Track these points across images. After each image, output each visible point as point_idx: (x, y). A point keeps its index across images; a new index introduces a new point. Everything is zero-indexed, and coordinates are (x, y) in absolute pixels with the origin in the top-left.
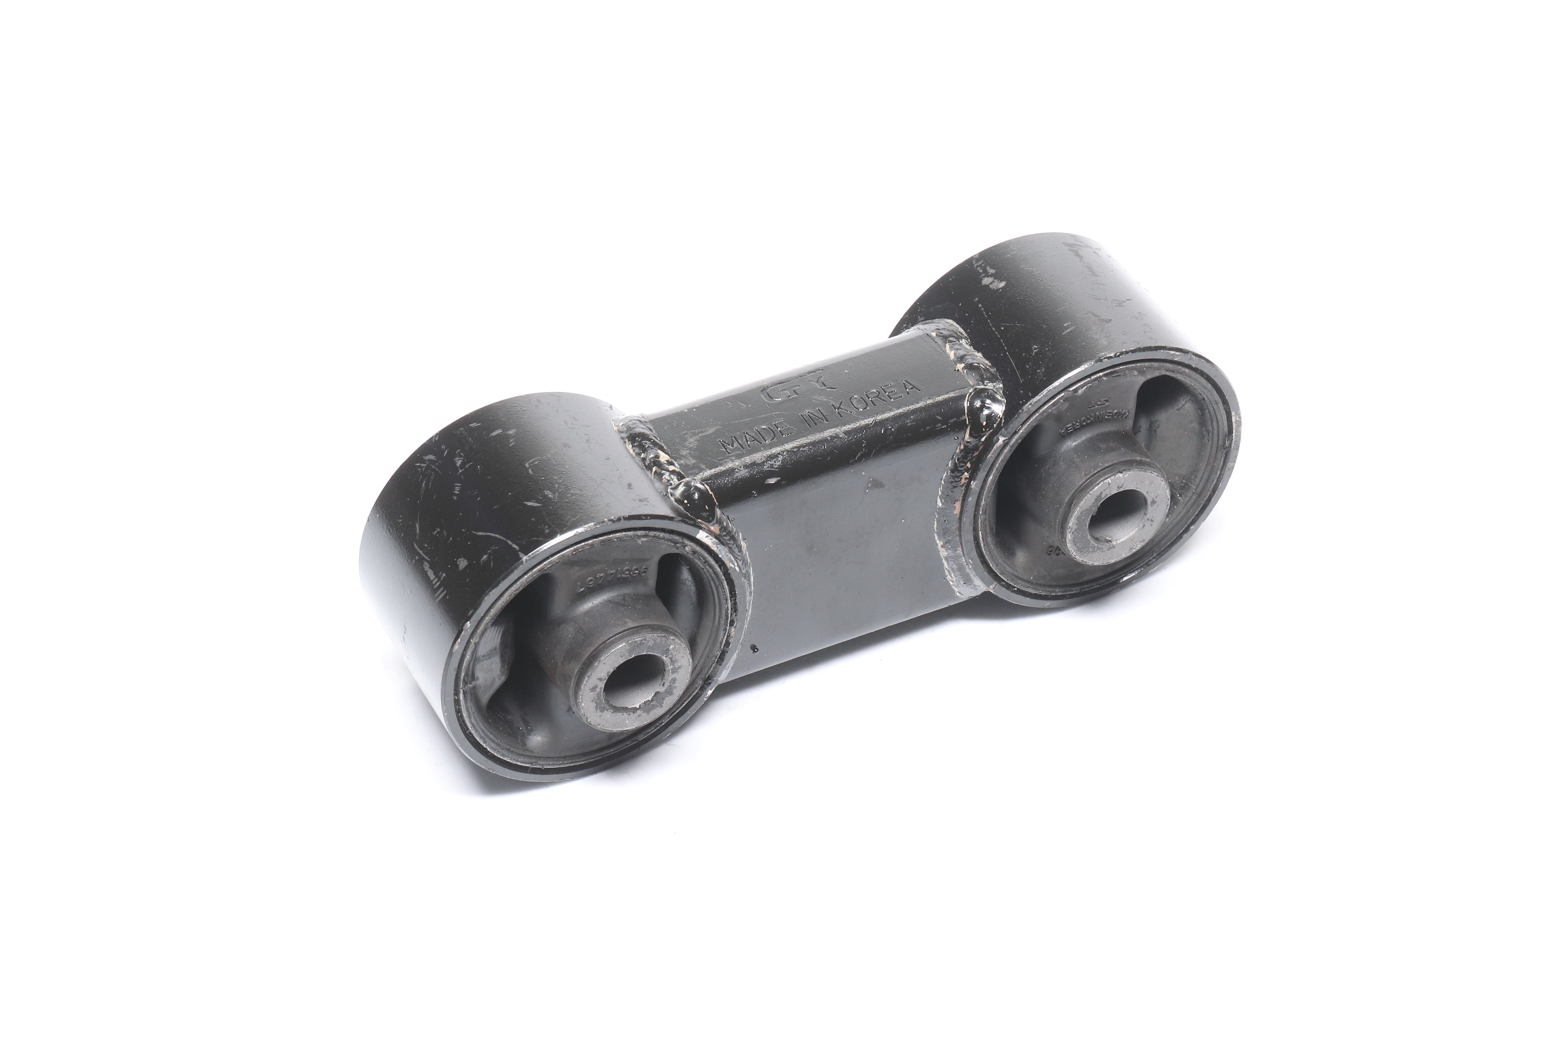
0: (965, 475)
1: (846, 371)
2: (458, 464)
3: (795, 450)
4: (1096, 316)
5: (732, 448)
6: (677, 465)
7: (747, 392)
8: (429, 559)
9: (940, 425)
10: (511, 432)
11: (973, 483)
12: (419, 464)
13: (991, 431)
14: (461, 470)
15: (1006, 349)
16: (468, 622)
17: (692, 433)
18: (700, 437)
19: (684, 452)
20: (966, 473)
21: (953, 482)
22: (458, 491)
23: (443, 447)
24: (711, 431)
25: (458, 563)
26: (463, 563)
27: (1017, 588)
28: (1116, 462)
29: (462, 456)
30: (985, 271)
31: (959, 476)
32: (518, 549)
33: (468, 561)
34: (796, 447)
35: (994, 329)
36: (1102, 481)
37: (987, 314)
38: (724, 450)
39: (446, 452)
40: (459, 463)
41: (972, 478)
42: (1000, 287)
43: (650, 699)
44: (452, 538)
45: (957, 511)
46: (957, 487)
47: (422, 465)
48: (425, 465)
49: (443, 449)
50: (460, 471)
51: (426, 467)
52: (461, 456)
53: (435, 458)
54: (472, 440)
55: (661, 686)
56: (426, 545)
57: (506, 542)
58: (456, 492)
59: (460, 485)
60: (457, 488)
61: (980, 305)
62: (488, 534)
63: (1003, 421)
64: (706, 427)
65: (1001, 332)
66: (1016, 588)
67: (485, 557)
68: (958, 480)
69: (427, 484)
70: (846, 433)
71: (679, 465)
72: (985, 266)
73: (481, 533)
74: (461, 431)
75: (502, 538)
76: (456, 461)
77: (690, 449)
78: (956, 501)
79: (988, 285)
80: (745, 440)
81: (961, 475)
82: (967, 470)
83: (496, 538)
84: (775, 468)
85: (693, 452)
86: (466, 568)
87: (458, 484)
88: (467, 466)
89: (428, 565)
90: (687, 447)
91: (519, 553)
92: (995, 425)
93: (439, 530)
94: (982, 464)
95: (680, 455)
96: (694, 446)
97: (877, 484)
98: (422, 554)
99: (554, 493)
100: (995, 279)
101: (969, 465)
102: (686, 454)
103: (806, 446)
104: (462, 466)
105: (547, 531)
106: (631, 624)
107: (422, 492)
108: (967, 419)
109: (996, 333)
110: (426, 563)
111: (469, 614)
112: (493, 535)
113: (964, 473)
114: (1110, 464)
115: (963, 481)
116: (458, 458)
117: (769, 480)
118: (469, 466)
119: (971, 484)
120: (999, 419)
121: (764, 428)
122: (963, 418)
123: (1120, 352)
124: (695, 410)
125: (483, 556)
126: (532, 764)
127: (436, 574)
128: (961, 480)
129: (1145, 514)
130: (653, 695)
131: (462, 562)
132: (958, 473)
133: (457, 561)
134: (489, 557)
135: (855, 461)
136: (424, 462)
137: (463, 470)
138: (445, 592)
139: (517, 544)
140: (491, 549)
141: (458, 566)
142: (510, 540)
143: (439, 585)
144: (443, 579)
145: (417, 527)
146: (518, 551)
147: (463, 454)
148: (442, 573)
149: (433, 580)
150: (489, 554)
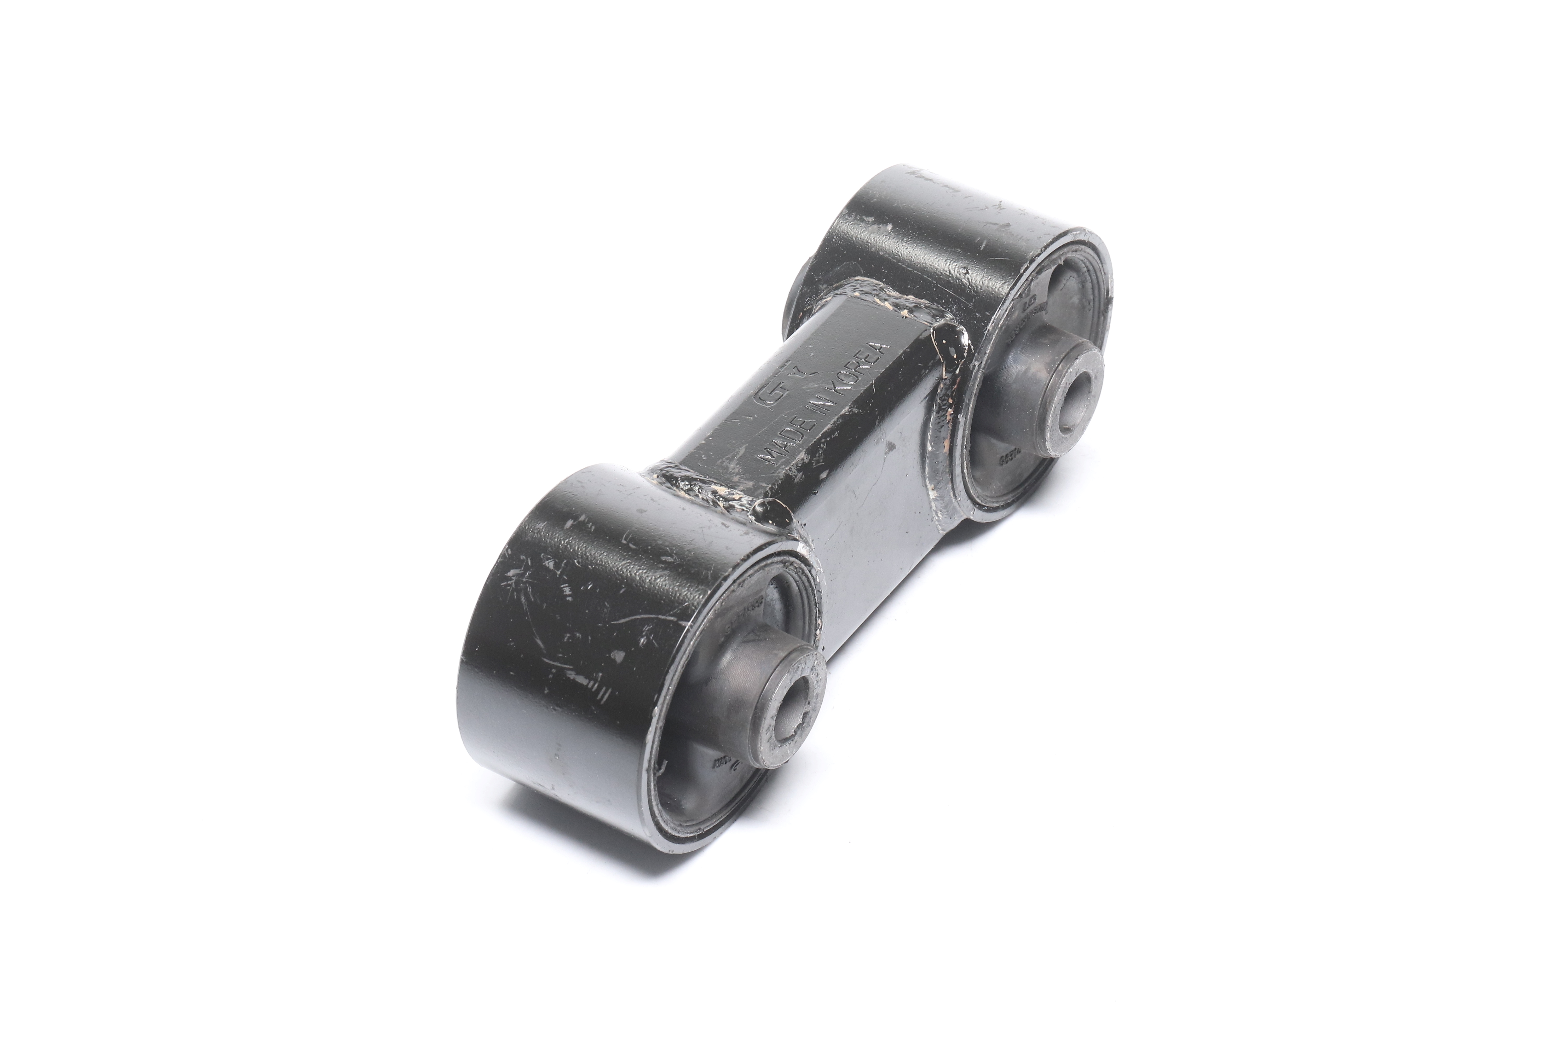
0: (950, 411)
1: (812, 354)
2: (552, 567)
3: (828, 439)
4: (995, 224)
5: (774, 459)
6: (739, 492)
7: (742, 404)
8: (571, 667)
9: (923, 371)
10: (582, 518)
11: (960, 416)
12: (505, 583)
13: (963, 361)
14: (558, 571)
15: (935, 282)
16: (656, 708)
17: (727, 459)
18: (738, 460)
19: (736, 479)
20: (950, 410)
21: (939, 422)
22: (569, 592)
24: (742, 451)
25: (612, 657)
26: (619, 656)
27: (987, 507)
28: (1068, 351)
29: (550, 559)
30: (867, 222)
31: (944, 415)
32: (676, 619)
33: (624, 651)
34: (827, 436)
35: (910, 269)
36: (1066, 373)
38: (768, 463)
39: (528, 561)
40: (551, 564)
41: (957, 412)
43: (801, 722)
44: (591, 637)
45: (946, 450)
46: (943, 426)
47: (509, 582)
48: (512, 581)
49: (524, 560)
50: (559, 573)
51: (516, 583)
52: (548, 559)
53: (518, 571)
54: (548, 538)
55: (806, 706)
56: (560, 655)
58: (567, 593)
59: (567, 585)
60: (568, 589)
61: (881, 253)
62: (630, 618)
63: (972, 347)
64: (734, 450)
65: (919, 270)
66: (985, 506)
67: (642, 640)
68: (944, 419)
69: (527, 598)
70: (858, 408)
71: (741, 491)
72: (861, 217)
73: (623, 621)
74: (530, 535)
75: (650, 616)
76: (547, 565)
77: (738, 474)
78: (944, 439)
80: (779, 447)
81: (946, 413)
82: (950, 406)
83: (642, 619)
84: (821, 463)
85: (743, 476)
86: (625, 658)
87: (565, 585)
88: (563, 566)
89: (573, 673)
90: (734, 473)
91: (680, 622)
92: (965, 354)
93: (569, 635)
94: (965, 394)
95: (734, 482)
96: (739, 470)
97: (891, 447)
98: (559, 665)
99: (672, 557)
100: (880, 225)
101: (951, 401)
102: (739, 480)
103: (835, 432)
104: (557, 566)
106: (782, 654)
107: (525, 607)
108: (941, 357)
109: (915, 272)
110: (569, 672)
111: (655, 699)
112: (638, 617)
113: (948, 410)
114: (1064, 354)
115: (949, 418)
116: (547, 562)
117: (821, 475)
118: (565, 564)
119: (959, 417)
120: (967, 347)
121: (788, 430)
122: (937, 358)
123: (1044, 247)
124: (711, 438)
125: (640, 640)
126: (696, 832)
127: (589, 677)
128: (946, 418)
129: (1090, 392)
130: (801, 717)
131: (616, 655)
132: (943, 412)
133: (610, 656)
134: (648, 638)
135: (875, 430)
136: (510, 579)
137: (561, 570)
138: (610, 691)
139: (671, 616)
140: (644, 631)
141: (614, 660)
142: (660, 614)
143: (598, 686)
144: (599, 679)
145: (539, 642)
146: (677, 622)
147: (549, 556)
148: (597, 673)
149: (588, 684)
150: (645, 635)
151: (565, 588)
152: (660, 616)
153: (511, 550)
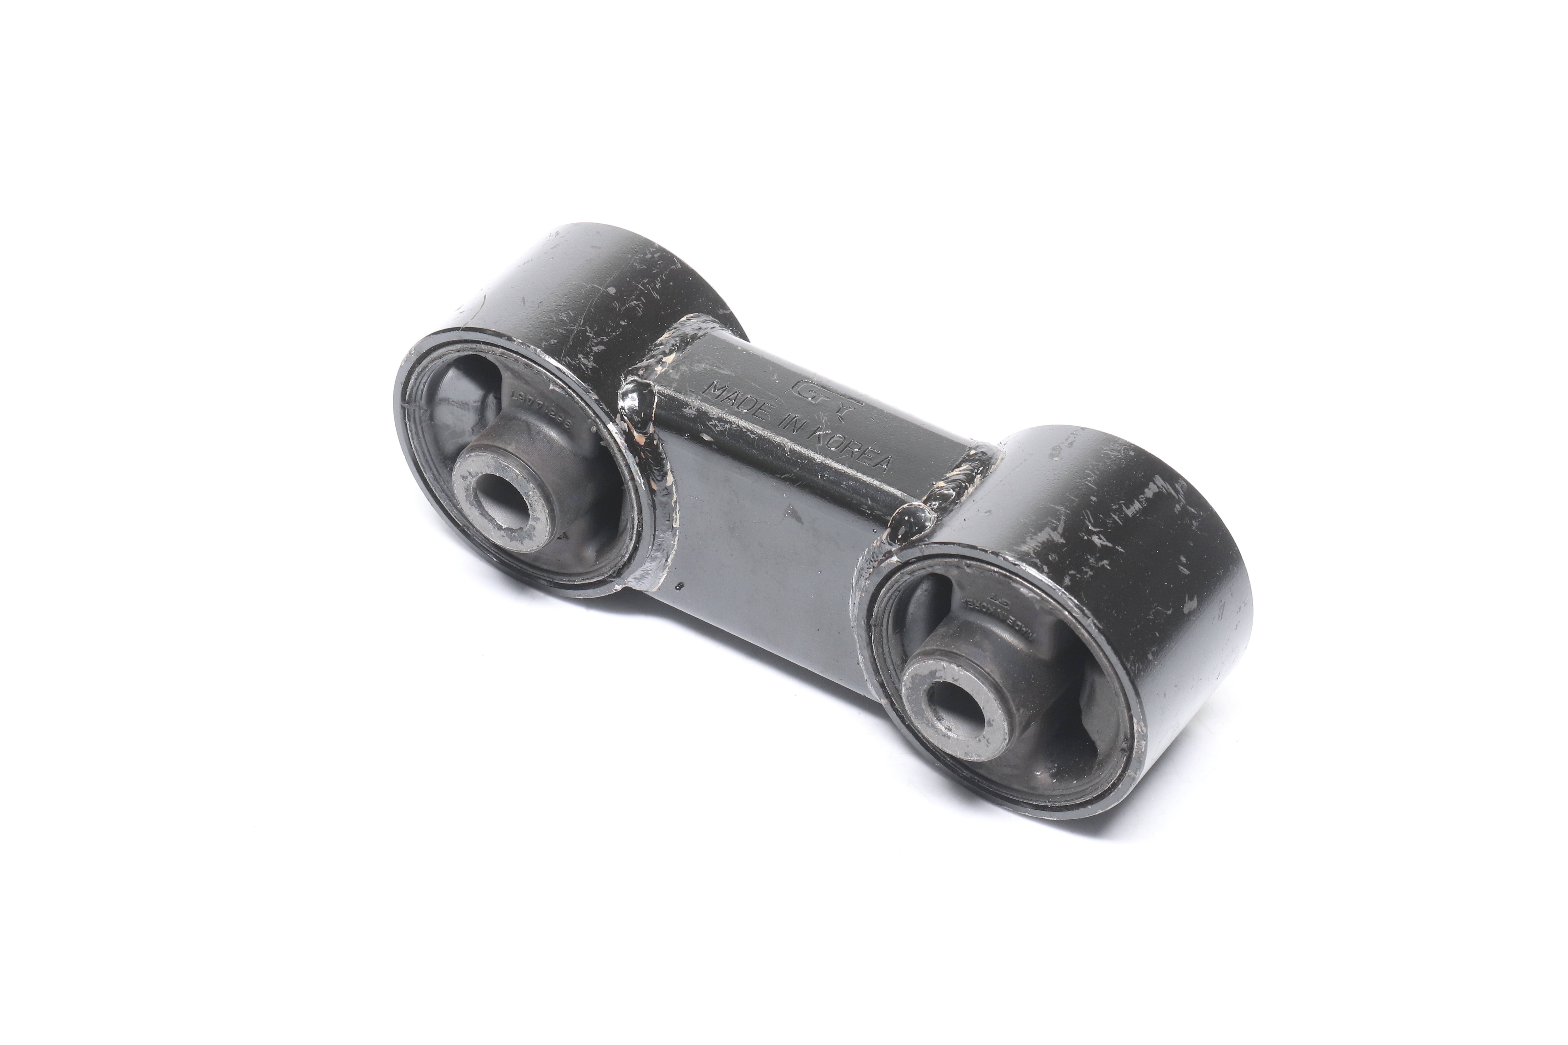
3: (744, 430)
5: (711, 392)
9: (866, 507)
18: (710, 369)
34: (747, 429)
38: (706, 389)
64: (727, 367)
70: (791, 450)
80: (728, 395)
84: (716, 430)
96: (697, 370)
97: (795, 515)
103: (755, 434)
108: (891, 521)
117: (704, 434)
122: (888, 518)
135: (780, 478)
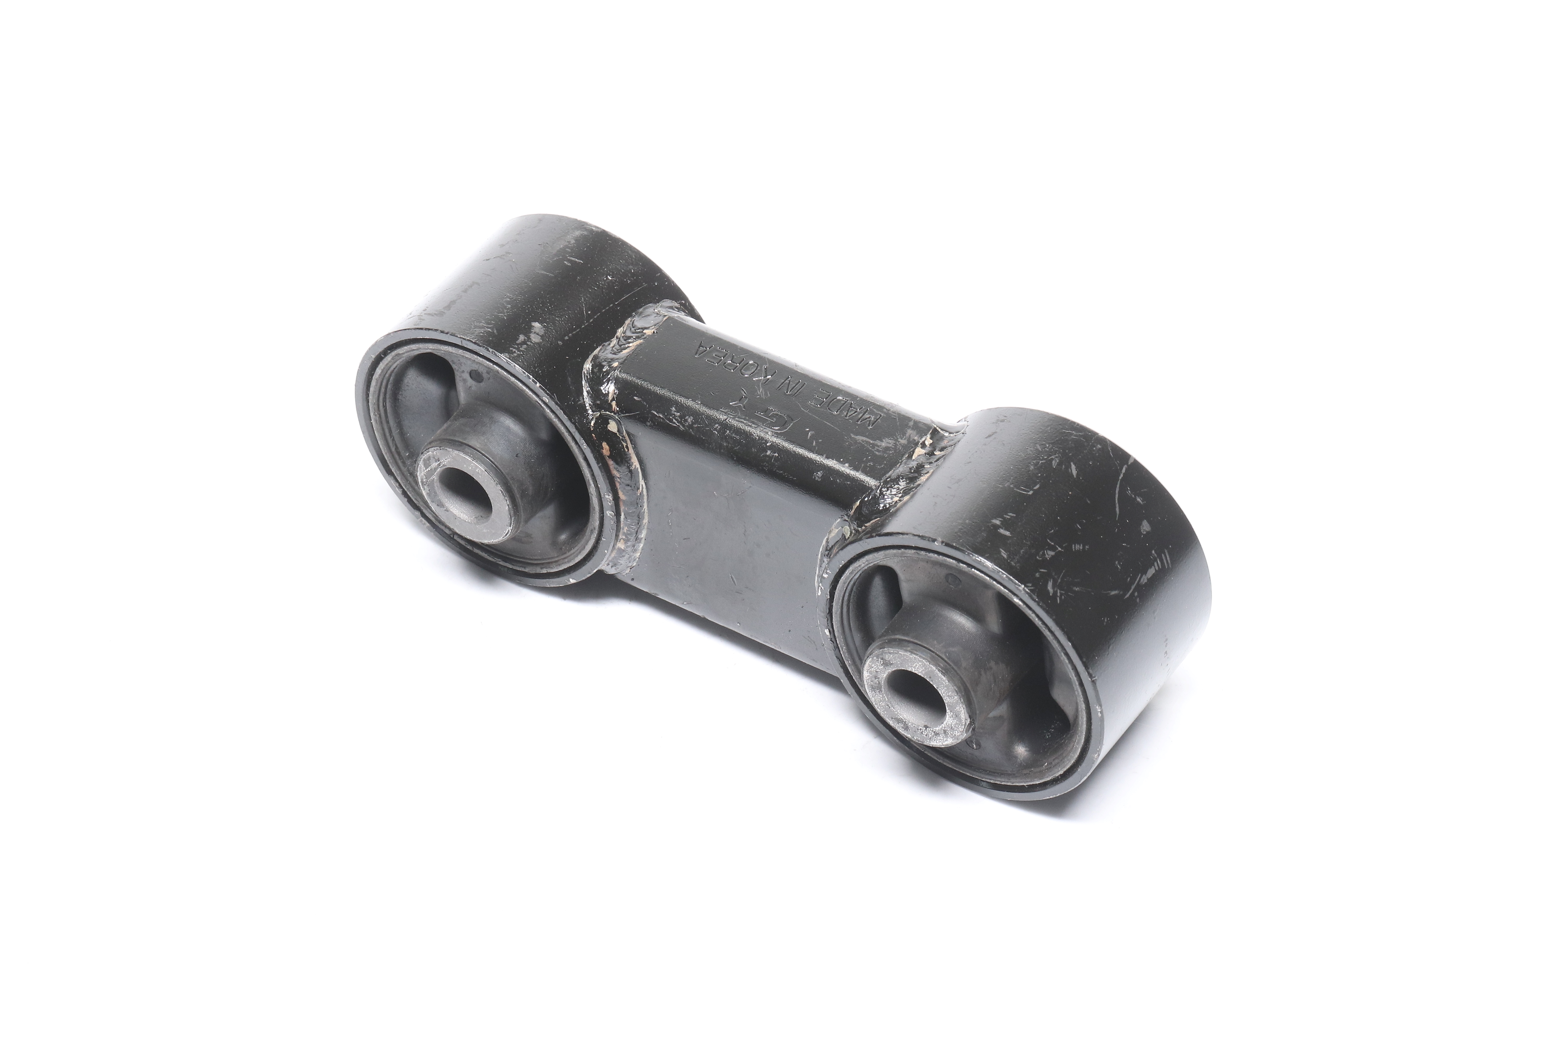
2: (1053, 553)
8: (1139, 576)
10: (999, 520)
12: (1058, 599)
14: (1058, 549)
15: (612, 305)
22: (1080, 545)
23: (1037, 575)
25: (1145, 533)
30: (524, 343)
32: (1126, 466)
33: (1143, 520)
35: (591, 320)
37: (575, 329)
39: (1042, 570)
40: (1050, 554)
42: (540, 325)
44: (1124, 543)
47: (1059, 594)
48: (1059, 591)
49: (1040, 575)
50: (1060, 549)
51: (1060, 590)
52: (1044, 554)
53: (1050, 581)
54: (1022, 549)
56: (1129, 579)
57: (1121, 480)
58: (1081, 548)
59: (1073, 545)
60: (1077, 547)
61: (567, 338)
62: (1117, 502)
65: (594, 313)
67: (1138, 499)
69: (1077, 585)
72: (518, 344)
73: (1117, 510)
74: (1015, 563)
75: (1118, 486)
76: (1050, 556)
79: (540, 336)
83: (1119, 492)
86: (1149, 522)
87: (1073, 548)
88: (1053, 544)
89: (1144, 576)
91: (1129, 464)
93: (1115, 564)
98: (1134, 586)
100: (531, 332)
104: (1053, 548)
105: (1099, 446)
107: (1084, 589)
109: (595, 317)
110: (1142, 580)
112: (1117, 496)
116: (1047, 556)
118: (1052, 542)
125: (1138, 502)
127: (1151, 564)
131: (1144, 528)
133: (1141, 536)
134: (1138, 495)
136: (1055, 593)
137: (1057, 546)
138: (1166, 551)
139: (1122, 469)
140: (1131, 495)
141: (1148, 533)
142: (1119, 477)
143: (1160, 561)
144: (1156, 555)
145: (1113, 593)
146: (1128, 465)
147: (1041, 553)
148: (1151, 554)
149: (1156, 569)
150: (1135, 496)
151: (1076, 547)
152: (1120, 478)
153: (1028, 583)
